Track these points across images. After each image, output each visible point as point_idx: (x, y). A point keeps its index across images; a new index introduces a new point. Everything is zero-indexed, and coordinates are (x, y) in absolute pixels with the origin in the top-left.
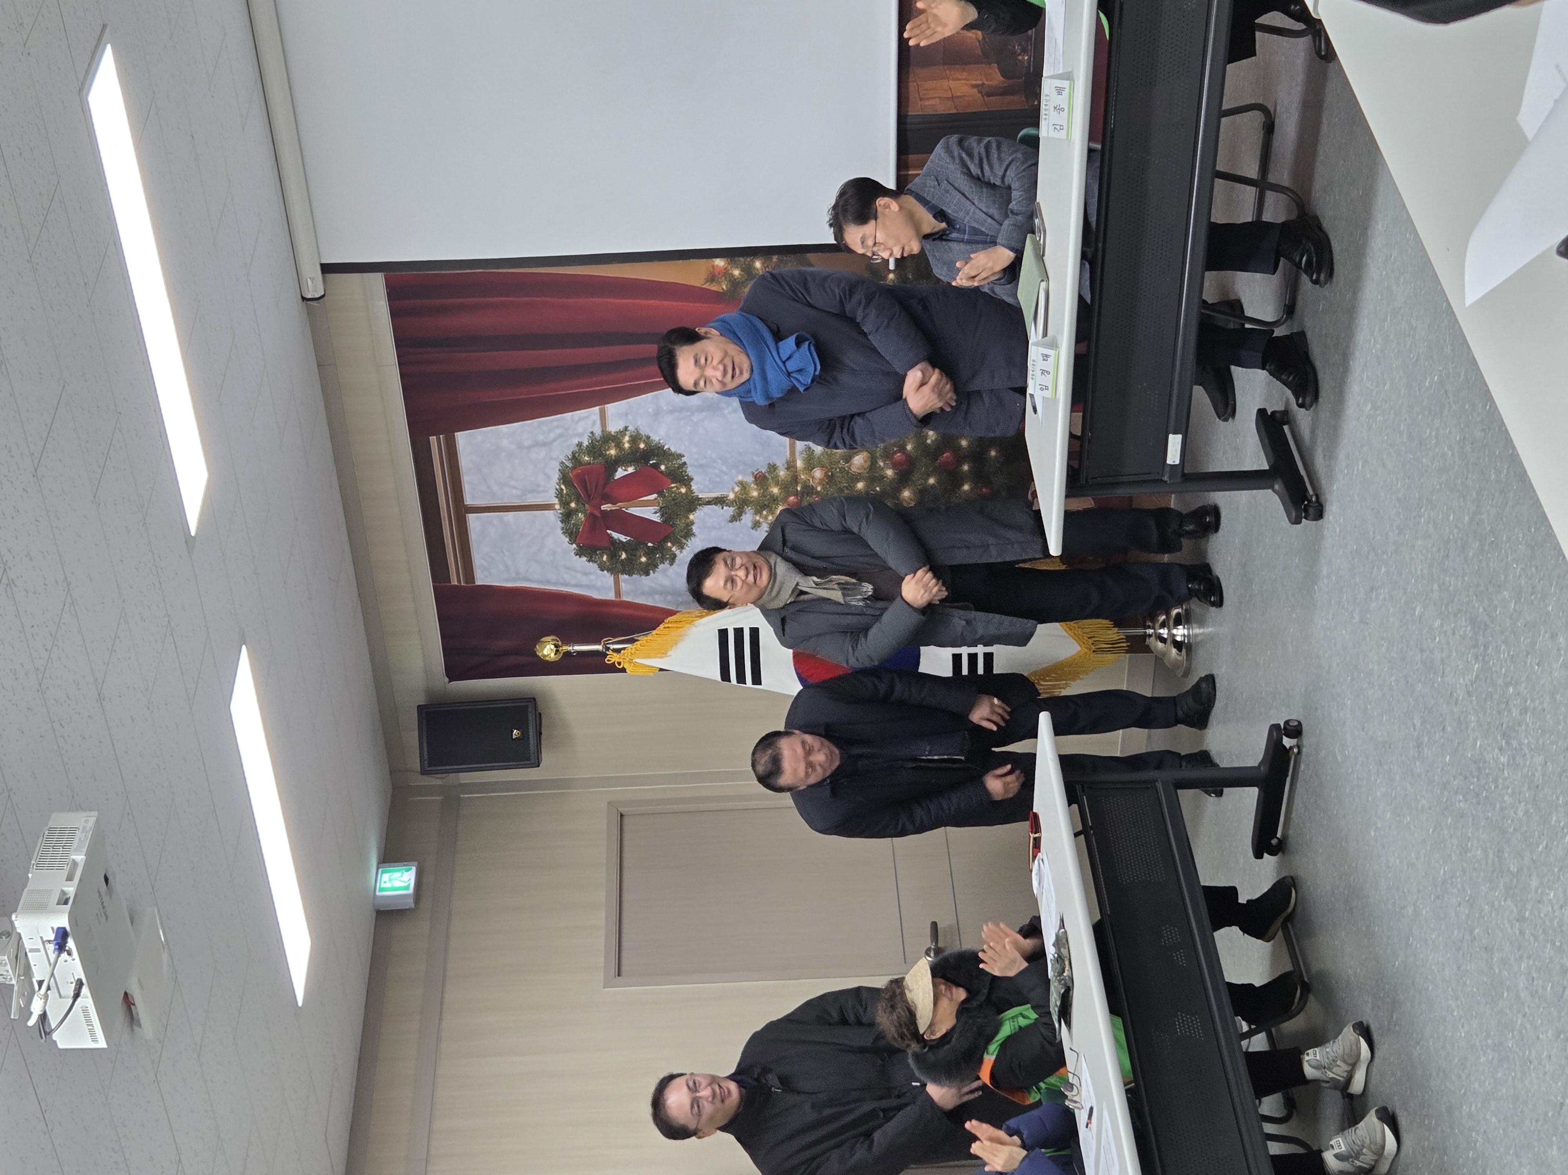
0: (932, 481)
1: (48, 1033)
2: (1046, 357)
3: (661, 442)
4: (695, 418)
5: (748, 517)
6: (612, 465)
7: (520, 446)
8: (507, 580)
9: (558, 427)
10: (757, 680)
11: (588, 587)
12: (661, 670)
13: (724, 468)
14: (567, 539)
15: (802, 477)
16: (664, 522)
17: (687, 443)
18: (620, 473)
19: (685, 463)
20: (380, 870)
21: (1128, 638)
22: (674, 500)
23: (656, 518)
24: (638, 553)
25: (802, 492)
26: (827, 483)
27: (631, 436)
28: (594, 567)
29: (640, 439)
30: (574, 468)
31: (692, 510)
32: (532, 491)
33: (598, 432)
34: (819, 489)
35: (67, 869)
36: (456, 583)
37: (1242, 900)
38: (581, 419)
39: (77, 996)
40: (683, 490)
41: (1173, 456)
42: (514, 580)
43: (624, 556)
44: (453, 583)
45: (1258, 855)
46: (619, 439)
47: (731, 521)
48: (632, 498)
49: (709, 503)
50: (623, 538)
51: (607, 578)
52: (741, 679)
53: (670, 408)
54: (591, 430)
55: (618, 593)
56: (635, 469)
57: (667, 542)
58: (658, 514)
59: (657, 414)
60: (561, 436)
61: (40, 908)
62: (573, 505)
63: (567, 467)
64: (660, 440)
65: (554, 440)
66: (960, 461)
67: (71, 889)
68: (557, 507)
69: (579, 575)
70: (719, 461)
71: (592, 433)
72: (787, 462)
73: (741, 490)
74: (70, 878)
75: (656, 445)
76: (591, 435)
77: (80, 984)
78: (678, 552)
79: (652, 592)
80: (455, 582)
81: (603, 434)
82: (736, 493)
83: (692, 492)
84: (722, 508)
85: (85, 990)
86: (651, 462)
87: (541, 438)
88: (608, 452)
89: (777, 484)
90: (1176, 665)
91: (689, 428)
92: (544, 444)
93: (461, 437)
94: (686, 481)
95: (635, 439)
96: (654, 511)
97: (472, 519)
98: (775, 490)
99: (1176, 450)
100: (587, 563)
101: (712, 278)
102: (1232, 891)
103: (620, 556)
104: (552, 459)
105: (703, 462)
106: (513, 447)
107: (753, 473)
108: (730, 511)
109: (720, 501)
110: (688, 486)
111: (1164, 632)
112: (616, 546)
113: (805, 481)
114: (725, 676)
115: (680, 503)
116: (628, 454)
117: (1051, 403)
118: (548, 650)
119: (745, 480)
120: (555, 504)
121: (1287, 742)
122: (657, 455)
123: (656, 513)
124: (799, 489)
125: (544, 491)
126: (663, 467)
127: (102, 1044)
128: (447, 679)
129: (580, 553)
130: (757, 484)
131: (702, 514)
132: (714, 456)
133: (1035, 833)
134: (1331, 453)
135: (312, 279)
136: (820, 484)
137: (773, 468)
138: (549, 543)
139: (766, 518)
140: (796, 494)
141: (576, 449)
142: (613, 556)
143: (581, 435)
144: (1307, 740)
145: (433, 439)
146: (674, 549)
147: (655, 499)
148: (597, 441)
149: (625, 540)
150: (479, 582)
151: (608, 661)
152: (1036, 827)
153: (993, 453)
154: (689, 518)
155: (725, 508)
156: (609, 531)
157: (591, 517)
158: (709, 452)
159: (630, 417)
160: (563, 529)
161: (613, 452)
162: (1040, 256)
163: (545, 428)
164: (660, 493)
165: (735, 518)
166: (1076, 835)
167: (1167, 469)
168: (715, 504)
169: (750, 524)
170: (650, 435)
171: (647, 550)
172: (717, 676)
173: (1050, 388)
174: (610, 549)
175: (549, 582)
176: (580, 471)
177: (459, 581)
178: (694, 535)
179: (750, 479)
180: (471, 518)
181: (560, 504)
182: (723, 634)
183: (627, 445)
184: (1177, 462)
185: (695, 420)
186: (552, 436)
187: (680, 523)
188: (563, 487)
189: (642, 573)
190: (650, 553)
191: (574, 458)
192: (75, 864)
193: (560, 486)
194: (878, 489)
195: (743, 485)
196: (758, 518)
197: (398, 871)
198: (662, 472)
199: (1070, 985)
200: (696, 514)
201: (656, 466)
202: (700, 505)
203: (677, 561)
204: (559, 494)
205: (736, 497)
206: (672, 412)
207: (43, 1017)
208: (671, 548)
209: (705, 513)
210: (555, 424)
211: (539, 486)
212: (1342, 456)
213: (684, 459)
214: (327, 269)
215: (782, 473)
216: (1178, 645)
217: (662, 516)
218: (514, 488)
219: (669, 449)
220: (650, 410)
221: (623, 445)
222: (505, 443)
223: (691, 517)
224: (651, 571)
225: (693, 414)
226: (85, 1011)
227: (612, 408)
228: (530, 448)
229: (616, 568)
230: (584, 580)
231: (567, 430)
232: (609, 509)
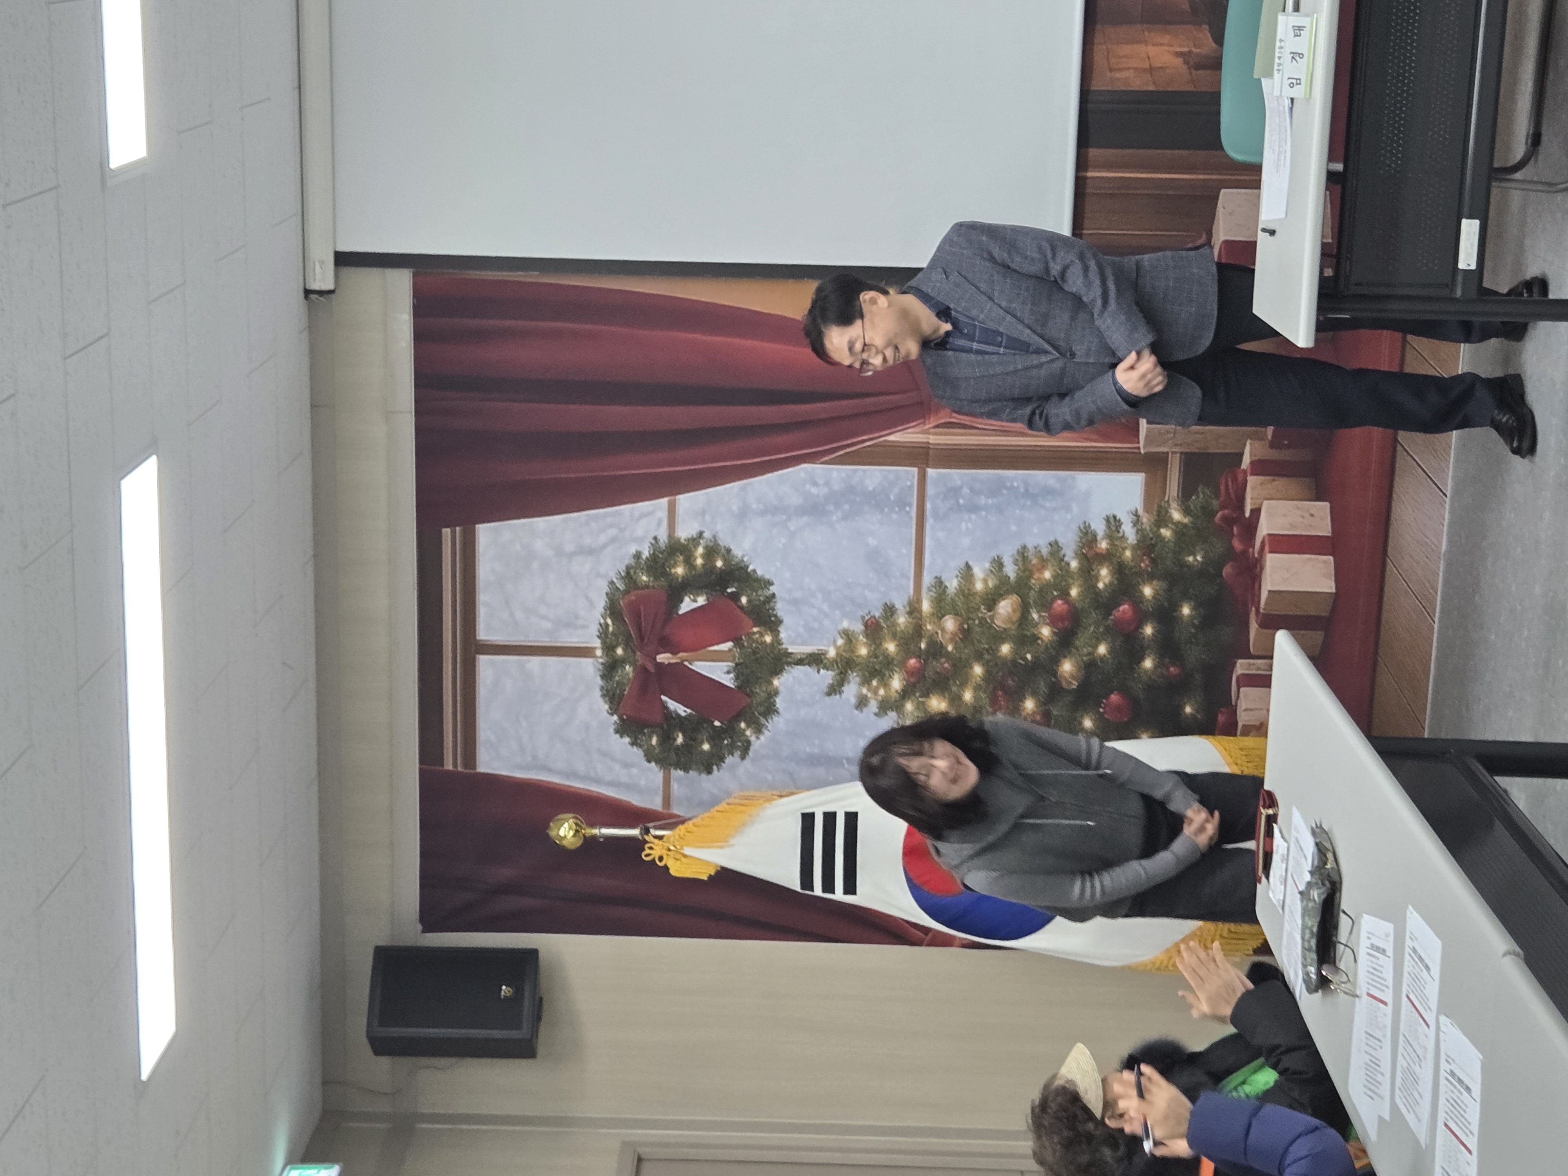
0: (1102, 649)
2: (1298, 30)
3: (745, 559)
4: (792, 526)
5: (852, 689)
6: (677, 590)
7: (559, 552)
8: (520, 767)
9: (611, 526)
10: (850, 888)
13: (825, 607)
14: (607, 707)
15: (929, 627)
16: (739, 687)
17: (778, 564)
18: (687, 605)
19: (773, 595)
20: (289, 1167)
22: (754, 653)
23: (728, 681)
24: (700, 736)
25: (927, 651)
26: (961, 639)
27: (706, 548)
29: (718, 554)
30: (627, 592)
31: (777, 671)
32: (569, 625)
33: (663, 538)
34: (950, 648)
36: (450, 768)
38: (643, 516)
40: (768, 639)
41: (1468, 255)
42: (528, 768)
43: (680, 740)
44: (446, 768)
46: (689, 550)
47: (829, 694)
48: (698, 647)
49: (800, 662)
50: (682, 710)
51: (654, 774)
52: (828, 885)
53: (761, 507)
54: (653, 534)
55: (667, 800)
56: (708, 599)
57: (740, 722)
58: (732, 675)
59: (743, 515)
60: (613, 540)
62: (620, 651)
63: (618, 589)
64: (743, 556)
66: (1141, 618)
68: (599, 653)
69: (617, 767)
71: (655, 538)
72: (910, 604)
73: (846, 644)
75: (737, 564)
76: (653, 542)
78: (753, 739)
80: (449, 766)
81: (669, 541)
82: (838, 648)
83: (779, 643)
84: (818, 672)
86: (729, 590)
87: (588, 541)
88: (673, 571)
89: (894, 636)
92: (590, 551)
93: (485, 532)
94: (772, 623)
95: (712, 552)
96: (726, 669)
97: (485, 663)
98: (891, 647)
99: (1472, 245)
100: (629, 747)
103: (675, 740)
105: (798, 594)
106: (550, 553)
107: (863, 617)
108: (827, 676)
109: (816, 660)
110: (775, 632)
112: (671, 722)
113: (932, 635)
114: (807, 884)
115: (762, 658)
116: (700, 576)
119: (852, 628)
120: (595, 648)
122: (739, 581)
123: (728, 672)
124: (923, 646)
125: (583, 627)
126: (744, 600)
128: (420, 927)
129: (621, 730)
130: (867, 636)
131: (791, 679)
132: (813, 587)
133: (1269, 807)
135: (322, 263)
136: (952, 640)
137: (890, 610)
139: (875, 692)
140: (919, 655)
141: (632, 562)
142: (667, 739)
143: (639, 540)
145: (446, 532)
146: (748, 733)
147: (730, 650)
148: (662, 553)
149: (683, 714)
150: (483, 767)
151: (647, 855)
153: (1186, 611)
154: (772, 683)
155: (822, 671)
156: (663, 698)
157: (642, 672)
159: (707, 518)
160: (602, 688)
161: (680, 570)
163: (594, 525)
164: (737, 641)
165: (834, 689)
167: (1460, 278)
168: (809, 664)
169: (853, 701)
170: (732, 547)
171: (711, 732)
173: (1303, 82)
174: (662, 728)
175: (575, 775)
176: (633, 598)
177: (455, 764)
178: (776, 711)
179: (858, 627)
180: (483, 661)
181: (602, 649)
182: (808, 819)
183: (699, 561)
184: (1473, 267)
185: (792, 528)
186: (602, 539)
187: (760, 691)
188: (609, 621)
189: (702, 768)
190: (716, 737)
191: (629, 577)
193: (605, 620)
194: (1029, 656)
195: (848, 636)
196: (865, 691)
197: (315, 1168)
198: (742, 608)
200: (782, 679)
201: (735, 597)
202: (789, 664)
203: (751, 753)
205: (837, 654)
206: (763, 513)
208: (744, 730)
209: (794, 678)
210: (609, 520)
211: (577, 617)
213: (773, 589)
214: (343, 260)
215: (902, 620)
217: (737, 678)
218: (545, 618)
219: (754, 571)
220: (735, 508)
221: (695, 560)
222: (539, 545)
223: (776, 682)
224: (715, 767)
225: (789, 519)
227: (686, 501)
228: (571, 555)
229: (668, 757)
230: (623, 775)
231: (622, 530)
232: (666, 662)
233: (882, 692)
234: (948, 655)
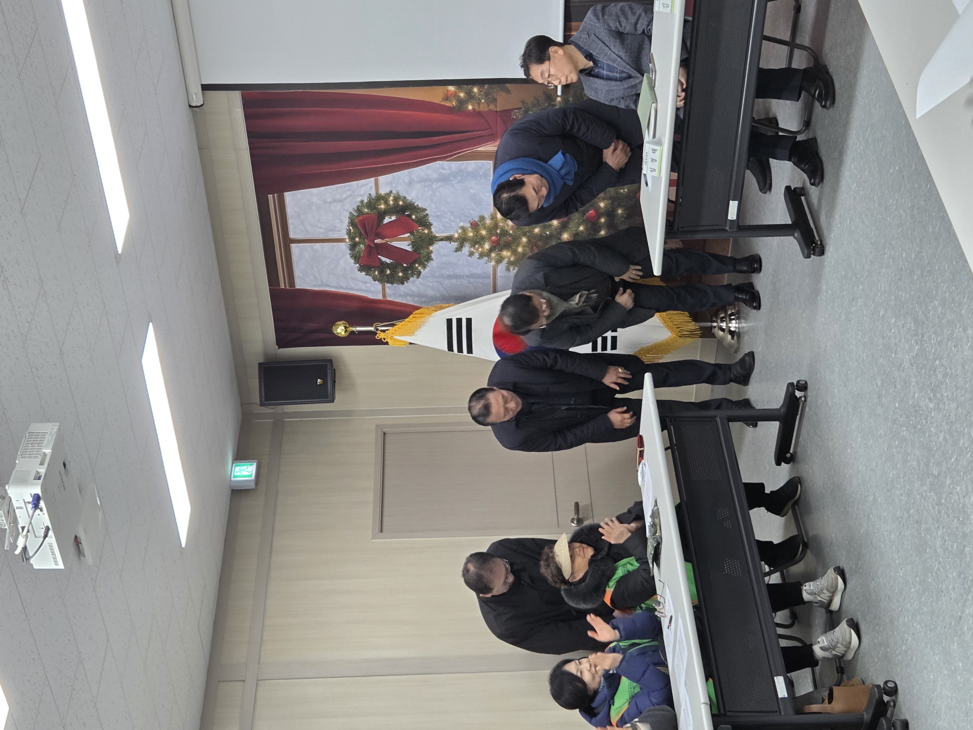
0: (581, 228)
1: (28, 559)
2: (654, 151)
3: (413, 201)
4: (434, 186)
5: (466, 249)
6: (382, 215)
7: (325, 202)
8: (315, 286)
9: (349, 190)
10: (470, 350)
11: (366, 291)
12: (411, 343)
13: (452, 218)
14: (353, 261)
15: (501, 224)
16: (414, 251)
17: (429, 202)
18: (387, 220)
19: (427, 215)
20: (234, 465)
21: (701, 328)
22: (420, 237)
23: (409, 249)
24: (397, 270)
25: (500, 234)
26: (516, 228)
27: (394, 197)
28: (369, 278)
29: (400, 199)
30: (358, 216)
31: (431, 244)
32: (332, 230)
33: (373, 194)
34: (511, 232)
35: (40, 458)
36: (283, 287)
37: (767, 491)
38: (363, 186)
39: (46, 536)
40: (426, 231)
41: (732, 215)
42: (320, 286)
43: (388, 272)
44: (281, 287)
45: (778, 463)
46: (386, 198)
47: (456, 251)
48: (394, 236)
49: (442, 240)
50: (388, 261)
51: (378, 286)
52: (460, 350)
53: (419, 179)
54: (369, 193)
55: (384, 295)
56: (397, 217)
57: (415, 264)
58: (410, 246)
59: (411, 183)
60: (350, 196)
61: (22, 481)
62: (357, 239)
63: (354, 215)
64: (412, 199)
65: (346, 198)
66: (599, 215)
67: (42, 471)
68: (347, 240)
69: (360, 284)
70: (449, 213)
71: (370, 194)
72: (491, 215)
73: (462, 232)
74: (42, 464)
75: (409, 203)
76: (369, 196)
77: (47, 529)
78: (422, 270)
79: (406, 295)
80: (282, 286)
81: (377, 195)
82: (459, 234)
83: (431, 233)
84: (450, 243)
85: (51, 533)
86: (406, 213)
87: (338, 197)
88: (379, 207)
89: (485, 228)
90: (731, 346)
91: (430, 192)
92: (340, 201)
93: (288, 196)
94: (428, 226)
95: (397, 199)
96: (407, 244)
97: (295, 247)
98: (484, 232)
99: (734, 211)
100: (365, 276)
101: (447, 98)
102: (761, 486)
103: (386, 272)
104: (344, 210)
105: (439, 214)
106: (320, 202)
107: (470, 222)
108: (455, 245)
109: (449, 239)
110: (429, 229)
111: (724, 325)
112: (383, 266)
113: (503, 227)
114: (450, 348)
115: (424, 239)
116: (392, 208)
117: (657, 180)
118: (340, 330)
119: (465, 225)
120: (346, 239)
121: (798, 394)
122: (411, 209)
123: (409, 245)
124: (498, 232)
125: (339, 231)
126: (414, 217)
127: (61, 566)
128: (277, 347)
129: (361, 269)
130: (472, 228)
131: (438, 247)
132: (446, 210)
133: (641, 448)
134: (830, 214)
135: (196, 94)
136: (512, 229)
137: (482, 218)
138: (342, 262)
139: (477, 249)
140: (497, 235)
141: (360, 204)
142: (382, 272)
143: (362, 195)
144: (810, 393)
145: (270, 196)
146: (419, 268)
147: (409, 237)
148: (373, 200)
149: (389, 262)
150: (298, 287)
151: (378, 337)
152: (641, 443)
153: (620, 211)
154: (429, 249)
155: (452, 243)
156: (379, 256)
157: (369, 248)
158: (443, 208)
159: (394, 185)
160: (350, 254)
161: (383, 207)
162: (652, 87)
163: (340, 191)
164: (412, 233)
165: (458, 250)
166: (666, 449)
167: (728, 223)
168: (446, 240)
169: (467, 254)
170: (406, 196)
171: (403, 269)
172: (445, 347)
173: (657, 170)
174: (380, 268)
175: (341, 288)
176: (362, 218)
177: (285, 286)
178: (432, 259)
179: (468, 225)
180: (293, 246)
181: (349, 239)
182: (449, 321)
183: (391, 203)
184: (735, 218)
185: (434, 187)
186: (344, 196)
187: (424, 252)
188: (351, 228)
189: (399, 283)
190: (405, 270)
191: (359, 210)
192: (45, 455)
193: (349, 227)
194: (548, 233)
195: (463, 229)
196: (472, 250)
197: (246, 465)
198: (413, 220)
199: (660, 541)
200: (434, 247)
201: (409, 216)
202: (437, 241)
203: (421, 276)
204: (349, 233)
205: (459, 236)
206: (420, 182)
207: (25, 549)
208: (418, 267)
209: (439, 246)
210: (347, 188)
211: (336, 227)
212: (837, 215)
213: (427, 212)
214: (206, 88)
215: (488, 222)
216: (732, 333)
217: (413, 247)
218: (321, 228)
219: (418, 205)
220: (406, 180)
221: (389, 202)
222: (315, 199)
223: (431, 248)
224: (405, 282)
225: (432, 184)
226: (51, 546)
227: (382, 179)
228: (330, 203)
229: (384, 279)
230: (363, 287)
231: (353, 192)
232: (379, 243)
233: (480, 249)
234: (510, 235)
